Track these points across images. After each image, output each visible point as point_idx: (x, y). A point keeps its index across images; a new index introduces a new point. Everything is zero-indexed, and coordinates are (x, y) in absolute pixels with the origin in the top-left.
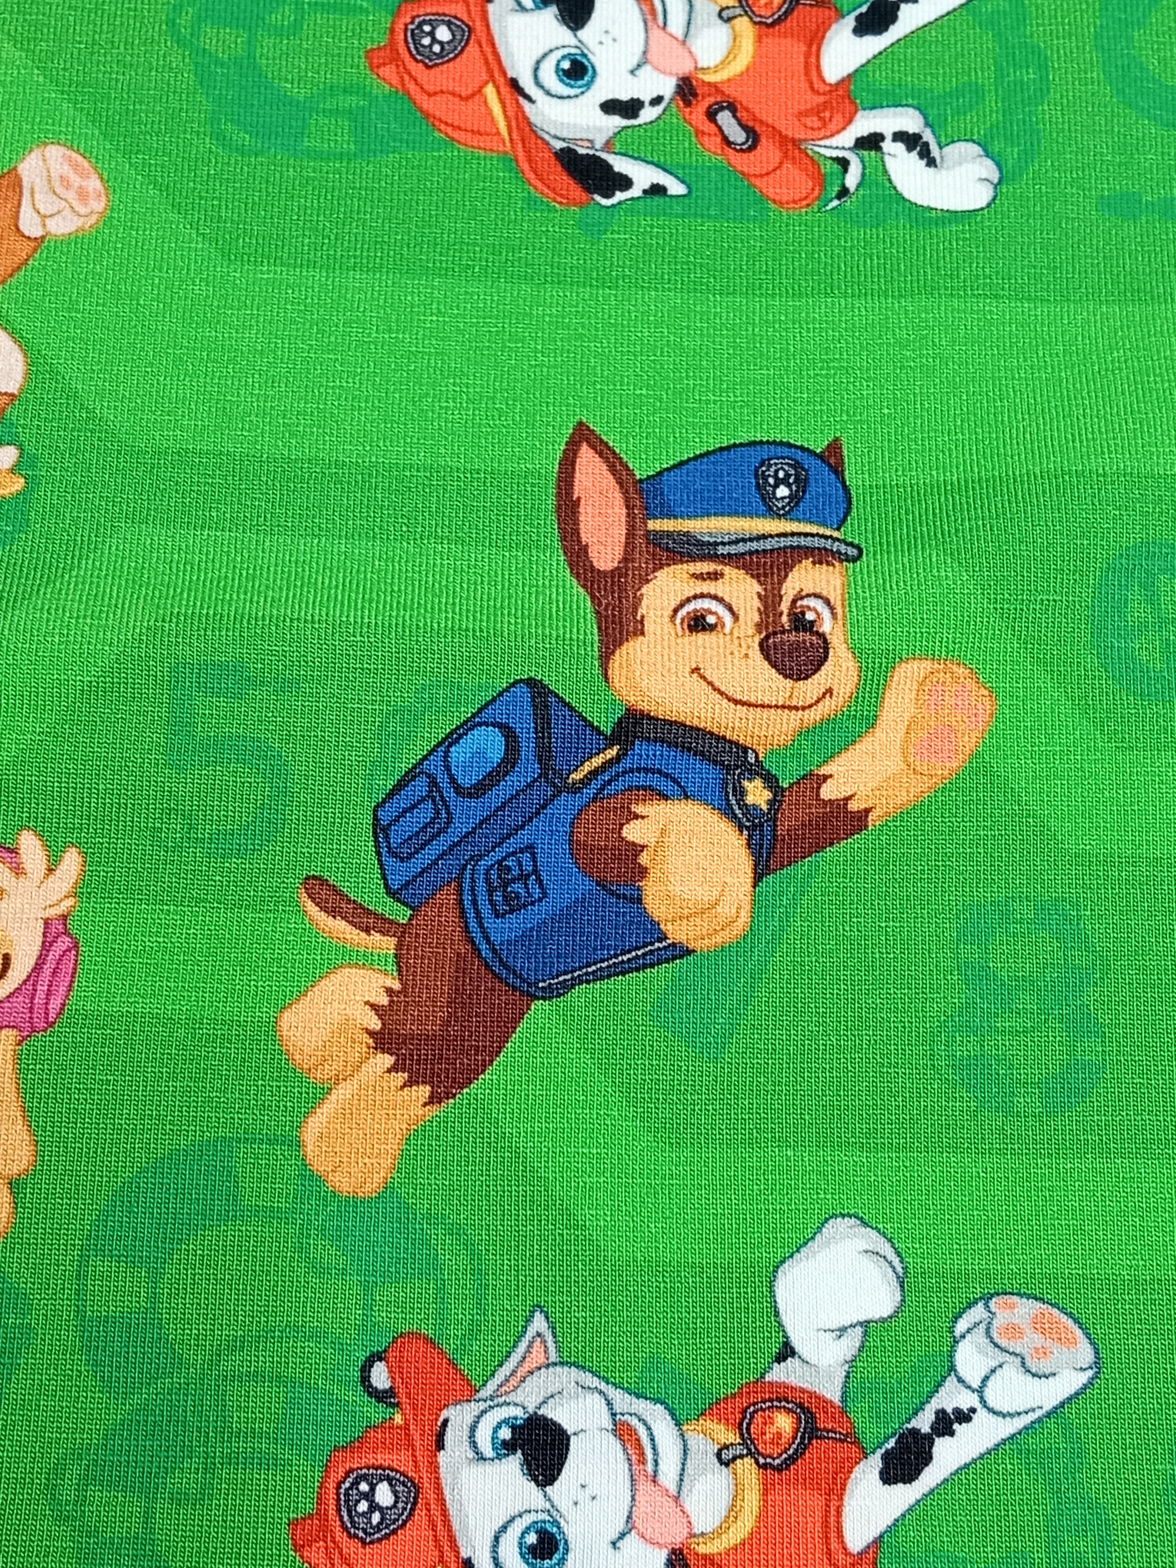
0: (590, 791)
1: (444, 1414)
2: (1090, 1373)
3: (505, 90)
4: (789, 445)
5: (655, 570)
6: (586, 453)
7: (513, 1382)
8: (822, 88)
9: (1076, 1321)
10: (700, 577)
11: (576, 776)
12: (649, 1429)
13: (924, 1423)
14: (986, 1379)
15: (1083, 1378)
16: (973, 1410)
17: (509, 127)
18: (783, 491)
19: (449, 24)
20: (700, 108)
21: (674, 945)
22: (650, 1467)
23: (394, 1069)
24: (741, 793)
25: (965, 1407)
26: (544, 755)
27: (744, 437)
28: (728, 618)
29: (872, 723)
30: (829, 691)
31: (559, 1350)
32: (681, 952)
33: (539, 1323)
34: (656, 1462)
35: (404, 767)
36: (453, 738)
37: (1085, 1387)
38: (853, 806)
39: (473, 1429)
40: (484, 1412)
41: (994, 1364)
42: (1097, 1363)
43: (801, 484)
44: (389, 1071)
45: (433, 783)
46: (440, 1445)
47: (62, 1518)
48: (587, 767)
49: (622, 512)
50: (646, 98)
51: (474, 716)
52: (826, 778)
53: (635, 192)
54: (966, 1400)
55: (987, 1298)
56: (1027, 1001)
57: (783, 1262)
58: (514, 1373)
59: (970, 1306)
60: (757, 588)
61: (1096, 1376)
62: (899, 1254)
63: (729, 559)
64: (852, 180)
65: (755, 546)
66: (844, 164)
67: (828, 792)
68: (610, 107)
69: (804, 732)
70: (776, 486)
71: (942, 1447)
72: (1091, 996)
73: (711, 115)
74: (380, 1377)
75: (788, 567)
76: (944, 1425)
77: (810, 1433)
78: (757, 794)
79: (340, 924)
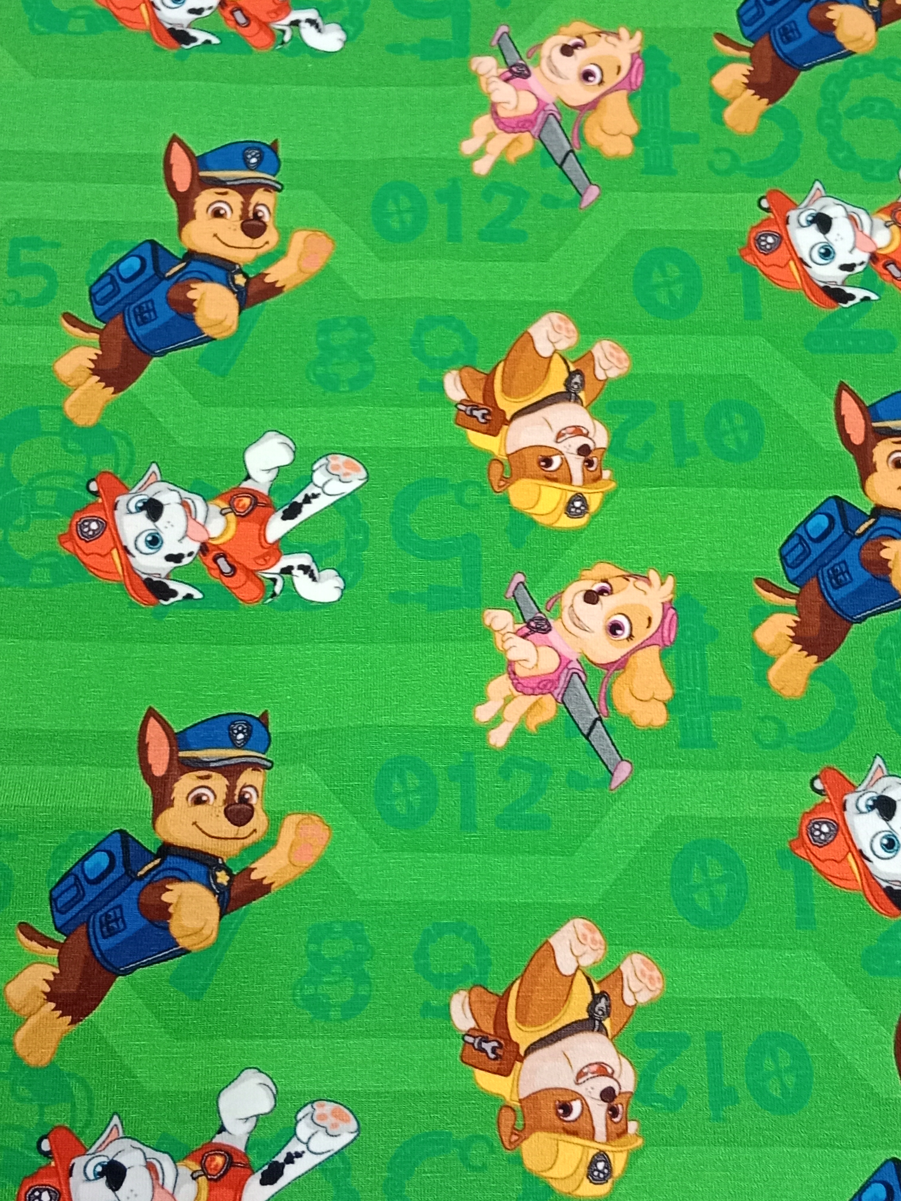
0: (147, 880)
1: (73, 1161)
2: (355, 1134)
3: (121, 551)
4: (245, 715)
5: (182, 775)
6: (152, 721)
7: (103, 1146)
8: (266, 545)
9: (351, 1111)
10: (201, 778)
11: (141, 873)
12: (161, 1164)
13: (280, 1158)
14: (309, 1138)
15: (352, 1136)
16: (303, 1152)
17: (123, 569)
18: (240, 736)
19: (97, 521)
20: (210, 557)
21: (182, 949)
22: (161, 1182)
23: (55, 1009)
24: (215, 877)
25: (300, 1151)
26: (126, 863)
27: (224, 712)
28: (212, 797)
29: (274, 843)
30: (255, 831)
31: (124, 1131)
32: (185, 951)
33: (116, 1120)
34: (163, 1179)
35: (64, 871)
36: (86, 857)
37: (352, 1141)
38: (265, 882)
39: (85, 1167)
40: (90, 1160)
41: (313, 1131)
42: (359, 1130)
43: (249, 733)
44: (53, 1010)
45: (77, 878)
46: (71, 1175)
48: (146, 868)
49: (167, 749)
50: (186, 552)
51: (95, 847)
52: (253, 869)
53: (179, 597)
54: (300, 1148)
55: (313, 1102)
56: (337, 969)
57: (223, 1089)
58: (104, 1142)
59: (305, 1105)
60: (227, 783)
61: (358, 1135)
62: (274, 1084)
63: (214, 769)
64: (278, 589)
65: (227, 762)
66: (274, 581)
67: (254, 876)
68: (170, 558)
69: (244, 849)
70: (237, 734)
71: (288, 1168)
72: (366, 966)
73: (215, 560)
74: (46, 1146)
75: (241, 772)
76: (290, 1159)
77: (230, 1163)
78: (223, 878)
79: (34, 944)
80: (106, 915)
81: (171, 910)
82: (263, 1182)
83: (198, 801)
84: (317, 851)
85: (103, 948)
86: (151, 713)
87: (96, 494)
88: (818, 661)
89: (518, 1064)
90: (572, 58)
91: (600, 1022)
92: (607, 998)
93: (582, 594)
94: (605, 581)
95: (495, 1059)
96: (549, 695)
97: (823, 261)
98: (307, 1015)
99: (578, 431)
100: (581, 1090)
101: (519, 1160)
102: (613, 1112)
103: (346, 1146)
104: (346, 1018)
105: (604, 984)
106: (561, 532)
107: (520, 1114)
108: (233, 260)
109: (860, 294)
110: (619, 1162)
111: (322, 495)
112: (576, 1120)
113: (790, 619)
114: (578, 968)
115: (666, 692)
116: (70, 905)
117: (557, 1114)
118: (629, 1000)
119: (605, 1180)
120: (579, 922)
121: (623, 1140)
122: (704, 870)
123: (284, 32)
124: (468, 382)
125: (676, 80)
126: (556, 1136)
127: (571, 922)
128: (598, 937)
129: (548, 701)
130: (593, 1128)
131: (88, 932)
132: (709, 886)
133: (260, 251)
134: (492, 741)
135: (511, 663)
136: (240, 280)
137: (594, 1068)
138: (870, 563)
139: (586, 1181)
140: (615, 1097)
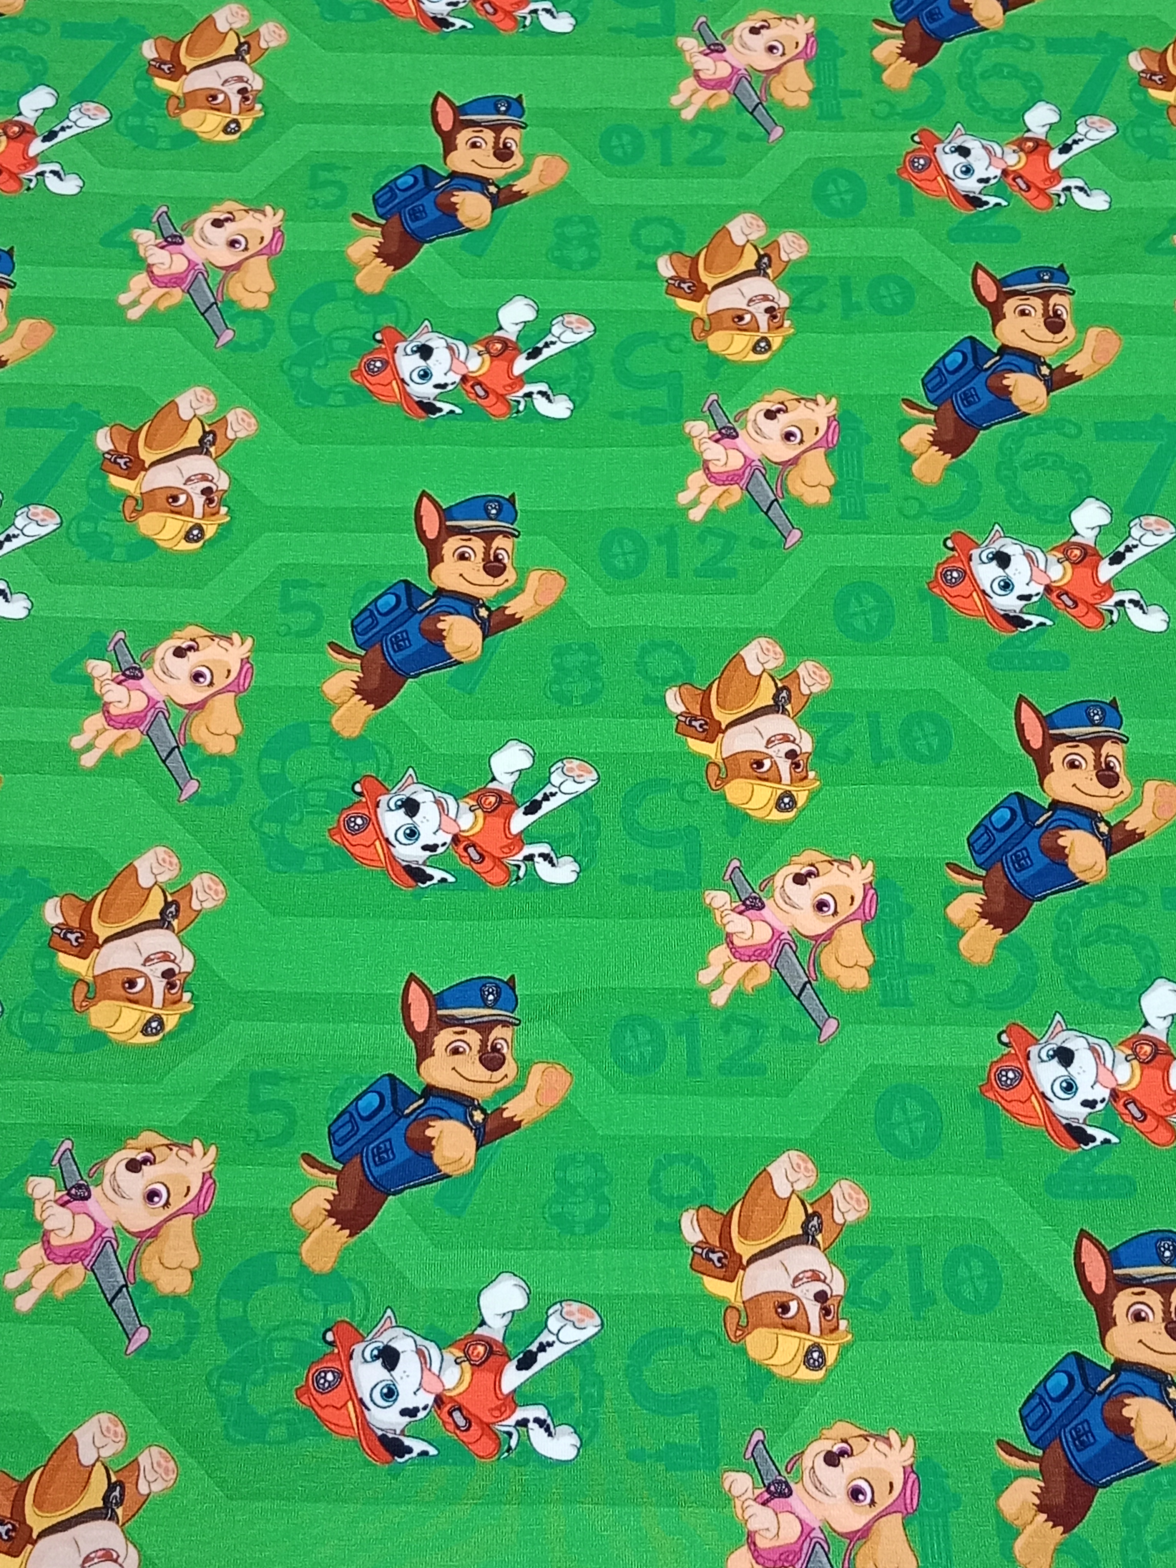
0: (413, 1117)
1: (353, 1347)
2: (599, 1328)
4: (494, 979)
5: (440, 1030)
6: (414, 985)
8: (510, 836)
10: (457, 1033)
11: (407, 1111)
13: (534, 1348)
14: (559, 1331)
15: (596, 1330)
16: (554, 1342)
22: (429, 1365)
23: (336, 1224)
24: (472, 1116)
25: (551, 1341)
28: (468, 1049)
29: (523, 1088)
30: (506, 1076)
32: (447, 1176)
34: (431, 1363)
37: (596, 1335)
38: (515, 1119)
41: (562, 1325)
42: (602, 1325)
45: (351, 1115)
46: (351, 1357)
47: (211, 1391)
48: (411, 1107)
49: (427, 1007)
52: (505, 1109)
54: (551, 1339)
55: (561, 1302)
56: (580, 1191)
57: (483, 1288)
58: (379, 1330)
59: (554, 1304)
60: (479, 1037)
61: (601, 1329)
62: (528, 1287)
64: (521, 873)
65: (480, 1020)
66: (518, 866)
67: (506, 1114)
69: (497, 1092)
70: (488, 995)
71: (540, 1356)
72: (606, 1190)
74: (330, 1337)
75: (492, 1028)
76: (542, 1348)
77: (490, 1352)
78: (478, 1116)
79: (315, 1171)
80: (378, 1147)
81: (434, 1143)
82: (519, 1368)
83: (456, 1051)
84: (561, 1094)
85: (376, 1175)
86: (412, 978)
87: (360, 794)
88: (1004, 933)
89: (741, 1272)
90: (775, 421)
91: (813, 1237)
92: (819, 1217)
93: (791, 876)
94: (812, 865)
95: (721, 1267)
96: (764, 963)
97: (1003, 593)
98: (555, 1230)
99: (786, 738)
100: (797, 1292)
101: (745, 1351)
102: (826, 1311)
103: (591, 1337)
104: (588, 1233)
105: (816, 1205)
106: (772, 824)
107: (743, 1314)
108: (479, 596)
109: (1036, 620)
110: (831, 1355)
111: (559, 793)
112: (792, 1318)
113: (978, 898)
114: (793, 1192)
115: (868, 960)
116: (346, 1140)
117: (776, 1312)
118: (839, 1219)
119: (819, 1368)
120: (793, 1154)
121: (834, 1335)
122: (904, 1110)
123: (519, 402)
124: (687, 697)
125: (869, 439)
126: (776, 1330)
127: (786, 1154)
128: (810, 1166)
129: (763, 967)
130: (809, 1324)
131: (362, 1161)
132: (909, 1123)
133: (501, 588)
134: (713, 1001)
135: (729, 935)
136: (483, 613)
137: (809, 1274)
138: (1049, 849)
139: (803, 1367)
140: (827, 1299)
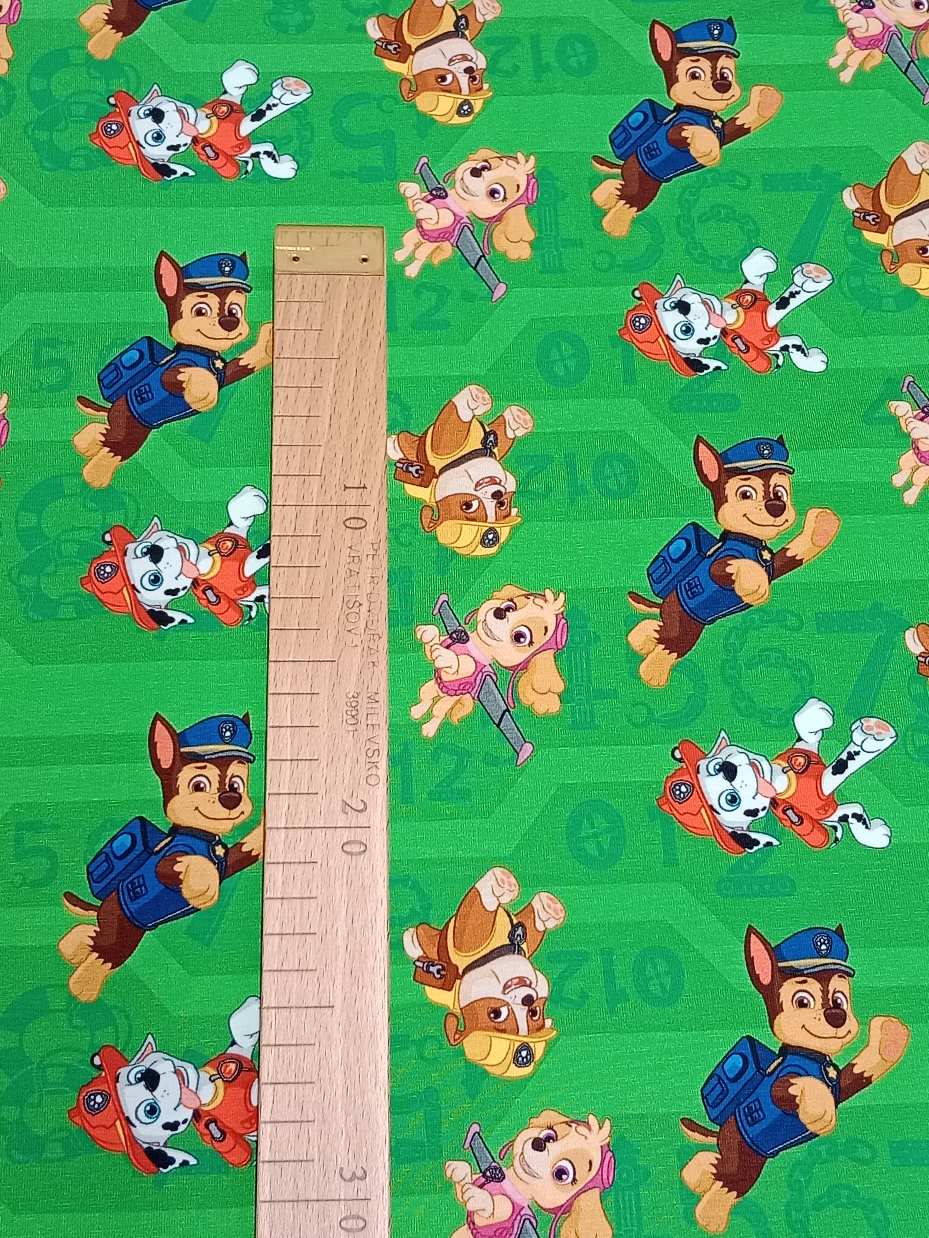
0: (162, 854)
1: (119, 1071)
5: (183, 766)
10: (198, 768)
11: (157, 849)
22: (186, 1083)
23: (99, 958)
32: (195, 910)
45: (107, 855)
46: (117, 1081)
48: (161, 845)
49: (171, 746)
52: (243, 844)
57: (233, 1013)
58: (142, 1056)
60: (219, 772)
70: (225, 732)
74: (97, 1061)
77: (241, 1069)
79: (78, 909)
91: (519, 946)
92: (523, 927)
100: (507, 998)
102: (533, 1013)
105: (520, 916)
110: (538, 1051)
112: (503, 1022)
115: (560, 687)
116: (103, 877)
118: (540, 927)
119: (528, 1064)
120: (498, 870)
121: (541, 1033)
123: (250, 607)
124: (424, 940)
126: (490, 1033)
127: (492, 870)
128: (513, 880)
129: (467, 699)
130: (518, 1026)
131: (118, 897)
134: (424, 733)
137: (517, 981)
139: (513, 1065)
140: (533, 1002)
